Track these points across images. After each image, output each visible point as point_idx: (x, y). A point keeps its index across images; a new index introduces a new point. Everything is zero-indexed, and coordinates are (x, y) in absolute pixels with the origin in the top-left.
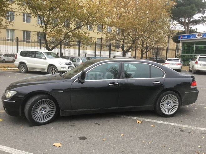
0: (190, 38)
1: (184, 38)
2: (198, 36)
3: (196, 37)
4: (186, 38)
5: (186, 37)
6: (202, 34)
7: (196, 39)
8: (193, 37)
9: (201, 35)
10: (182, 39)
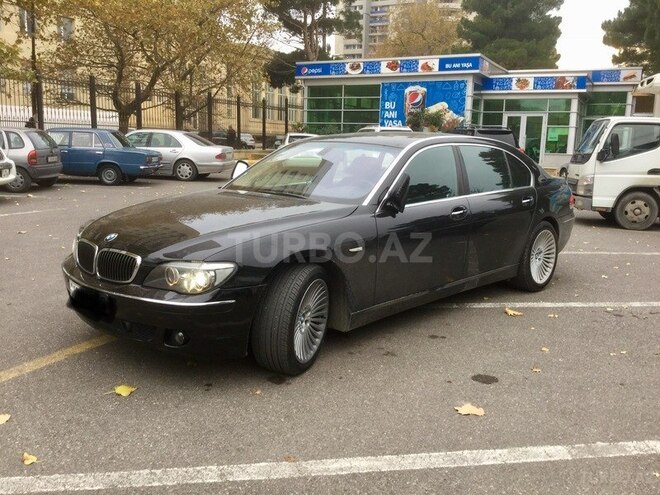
0: (329, 74)
1: (312, 74)
2: (352, 68)
3: (347, 73)
4: (318, 74)
5: (320, 71)
6: (362, 64)
7: (347, 78)
8: (337, 72)
9: (358, 67)
10: (308, 74)
